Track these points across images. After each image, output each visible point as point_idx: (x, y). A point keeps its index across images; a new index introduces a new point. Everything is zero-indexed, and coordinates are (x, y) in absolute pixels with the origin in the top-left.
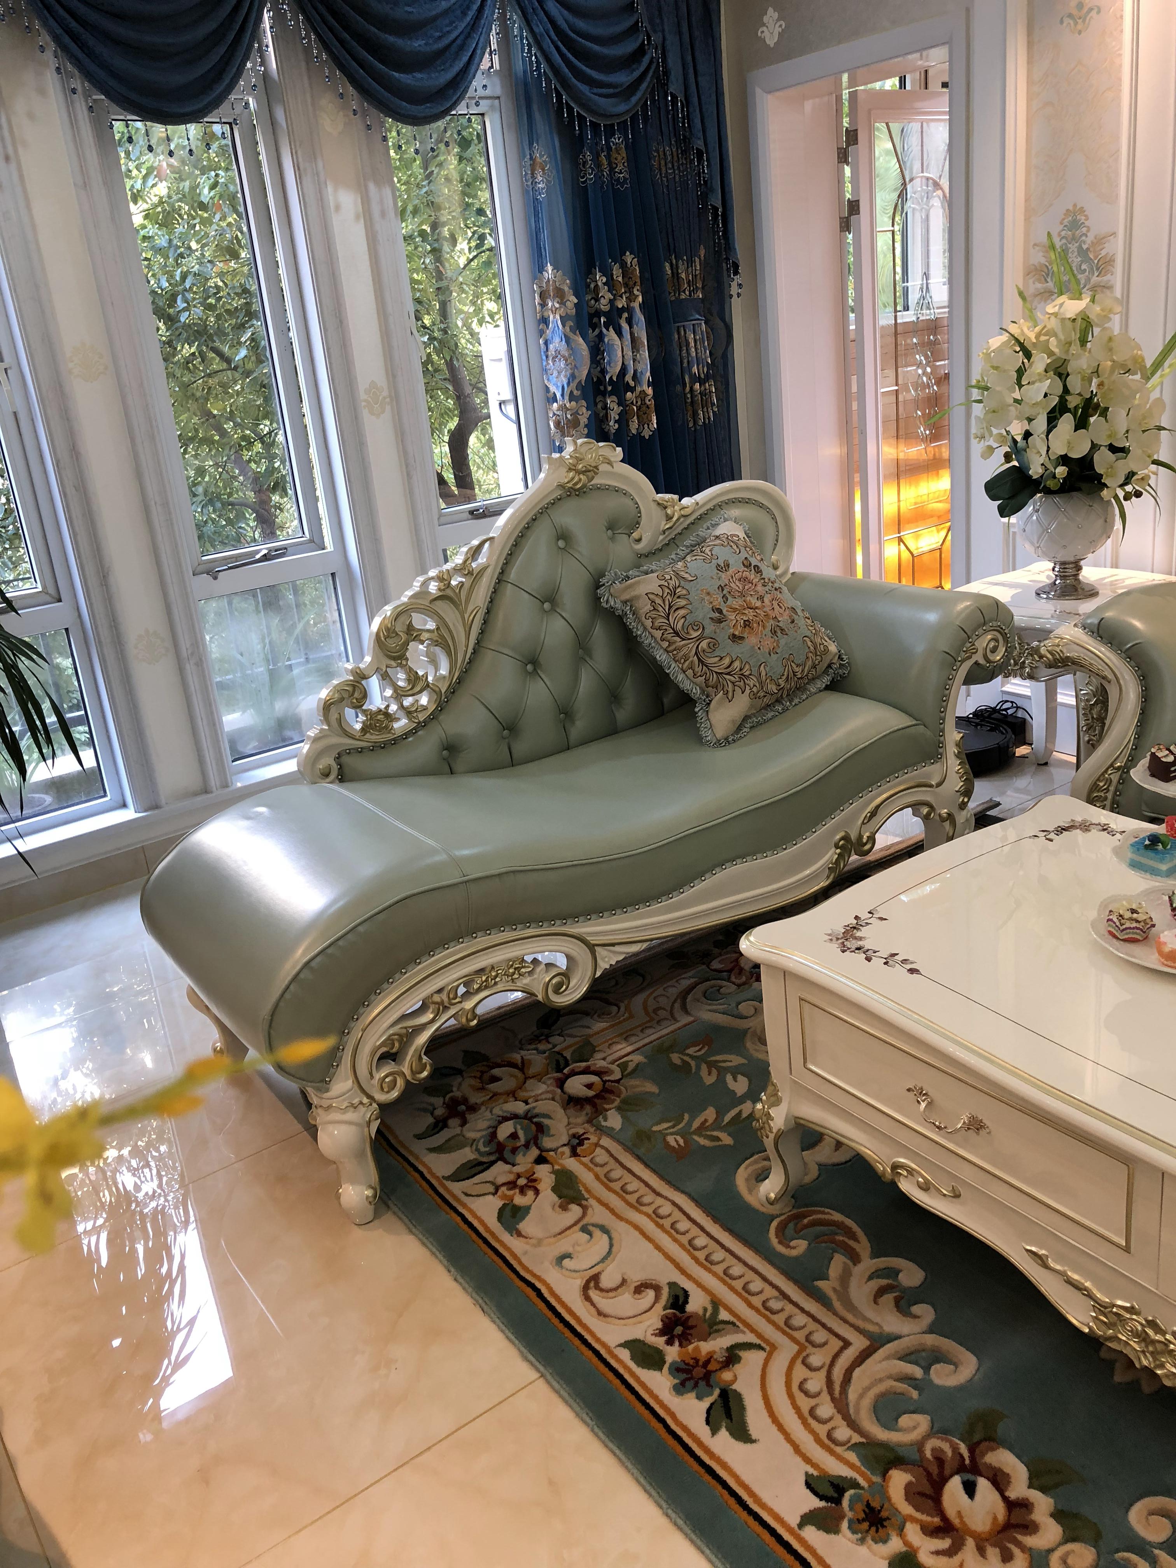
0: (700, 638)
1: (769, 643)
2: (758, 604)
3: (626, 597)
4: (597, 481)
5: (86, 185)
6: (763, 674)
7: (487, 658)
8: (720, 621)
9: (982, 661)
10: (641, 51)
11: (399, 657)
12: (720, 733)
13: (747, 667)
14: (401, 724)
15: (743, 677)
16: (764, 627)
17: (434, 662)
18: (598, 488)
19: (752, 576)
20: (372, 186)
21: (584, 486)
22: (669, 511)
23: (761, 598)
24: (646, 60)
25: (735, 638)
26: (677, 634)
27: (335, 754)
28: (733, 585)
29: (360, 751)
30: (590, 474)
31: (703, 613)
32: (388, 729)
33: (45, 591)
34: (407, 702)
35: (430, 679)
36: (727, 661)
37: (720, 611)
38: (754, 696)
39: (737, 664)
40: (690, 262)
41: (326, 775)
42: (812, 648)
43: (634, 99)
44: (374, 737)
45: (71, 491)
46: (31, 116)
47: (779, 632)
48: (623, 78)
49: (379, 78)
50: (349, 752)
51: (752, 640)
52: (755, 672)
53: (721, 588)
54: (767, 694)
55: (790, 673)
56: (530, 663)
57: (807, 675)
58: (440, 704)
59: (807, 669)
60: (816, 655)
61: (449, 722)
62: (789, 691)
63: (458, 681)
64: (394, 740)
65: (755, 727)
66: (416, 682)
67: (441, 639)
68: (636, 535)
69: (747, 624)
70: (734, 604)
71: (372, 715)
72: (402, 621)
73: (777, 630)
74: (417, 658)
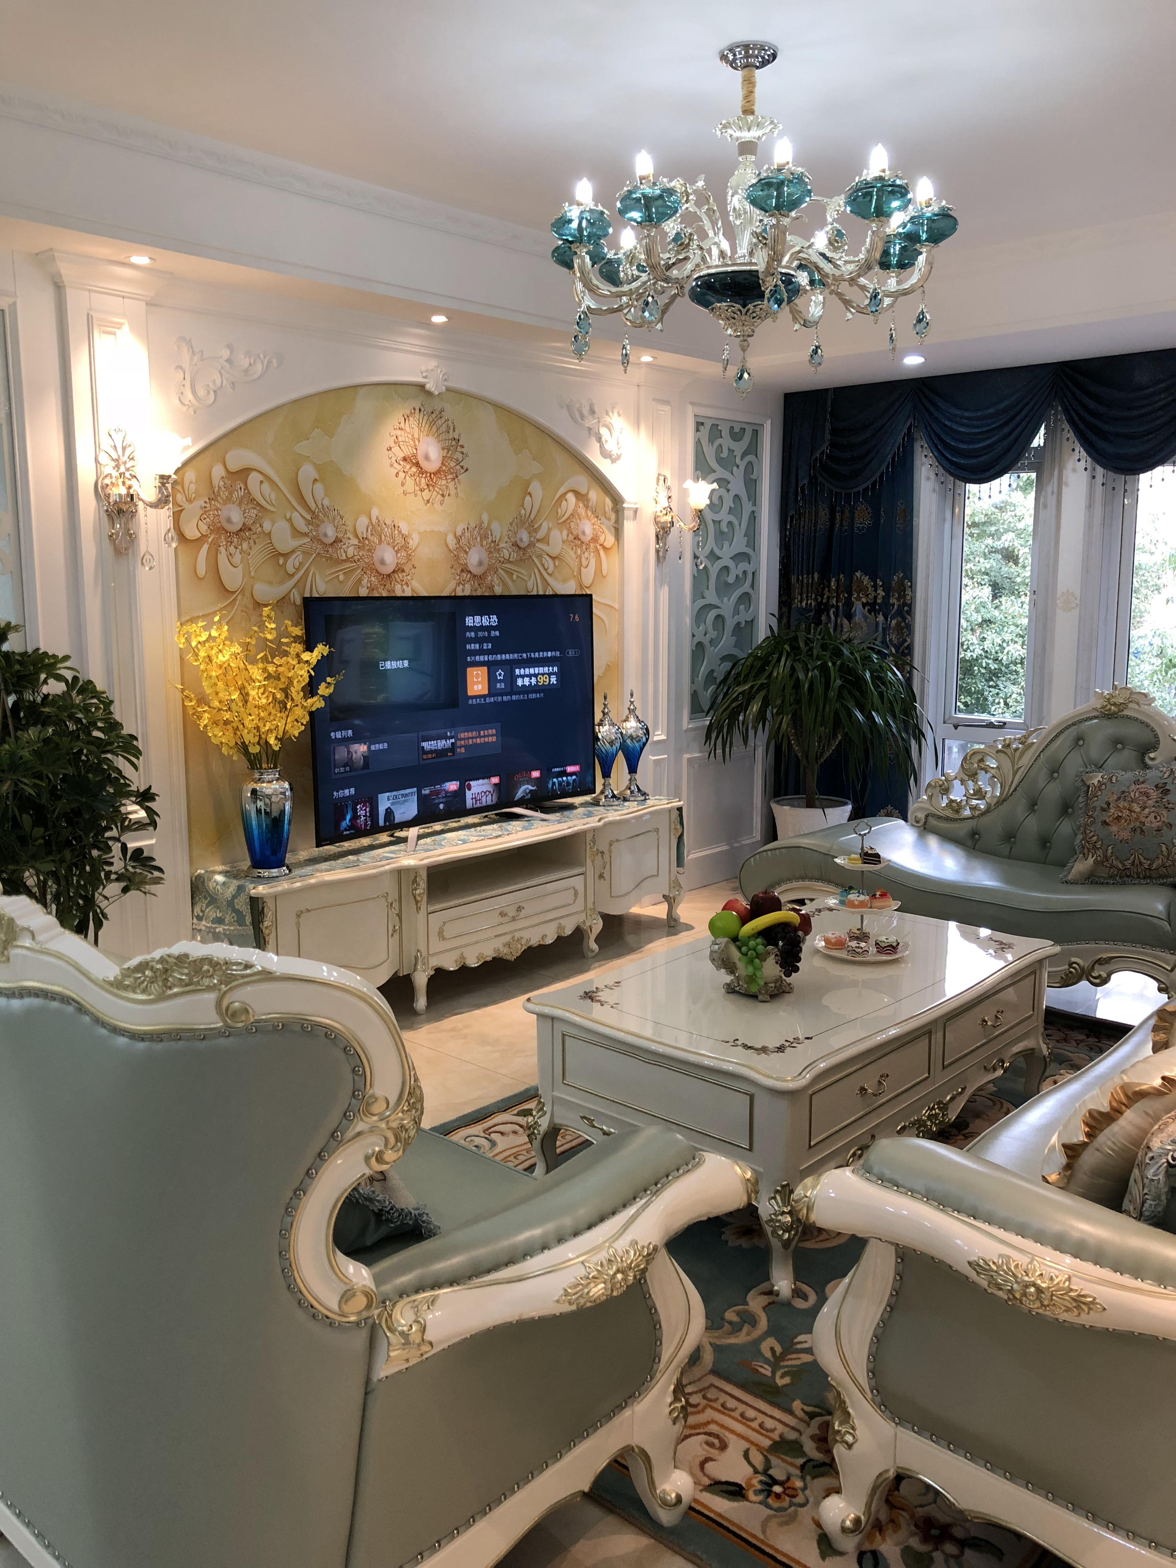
0: (1090, 817)
1: (1125, 835)
2: (1138, 810)
3: (1087, 782)
4: (1126, 712)
6: (1110, 851)
7: (1017, 793)
11: (973, 776)
12: (1070, 877)
14: (967, 812)
15: (1095, 847)
17: (992, 785)
18: (1129, 718)
19: (1154, 795)
21: (1115, 713)
23: (1144, 808)
25: (1105, 823)
26: (1088, 811)
28: (1132, 795)
29: (940, 818)
30: (1121, 708)
31: (1099, 803)
32: (957, 811)
34: (974, 802)
35: (988, 795)
36: (1092, 834)
37: (1108, 804)
38: (1098, 862)
39: (1095, 838)
42: (1165, 853)
44: (949, 813)
47: (1138, 831)
50: (934, 815)
51: (1115, 828)
52: (1104, 848)
53: (1124, 792)
54: (1112, 866)
55: (1137, 862)
56: (1033, 805)
57: (1156, 869)
58: (988, 811)
59: (1154, 866)
60: (1168, 859)
61: (986, 819)
62: (1138, 874)
63: (1001, 801)
64: (960, 819)
65: (1097, 883)
66: (979, 794)
67: (997, 776)
68: (1152, 755)
69: (1119, 818)
70: (1122, 804)
71: (952, 801)
72: (979, 757)
73: (1140, 830)
74: (983, 782)
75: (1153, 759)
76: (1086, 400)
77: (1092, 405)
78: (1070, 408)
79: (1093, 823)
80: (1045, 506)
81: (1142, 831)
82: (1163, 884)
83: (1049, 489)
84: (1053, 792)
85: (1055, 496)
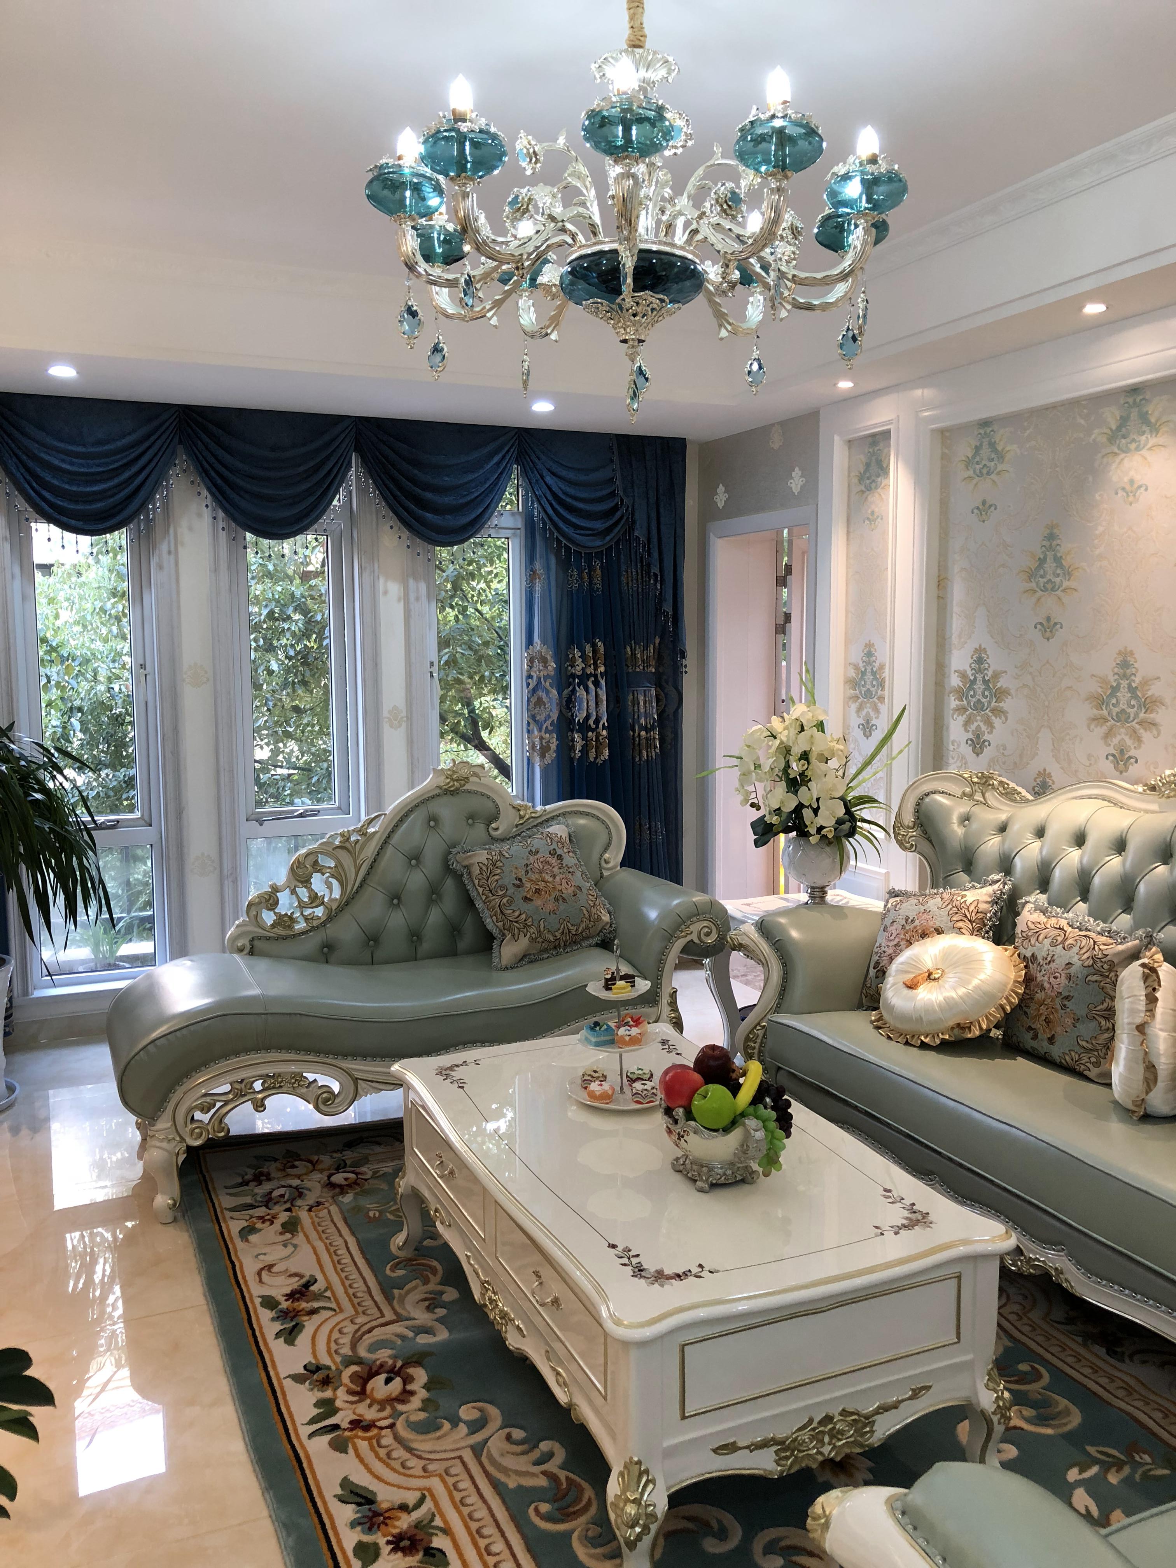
0: (504, 896)
1: (551, 906)
2: (551, 879)
3: (466, 863)
4: (467, 787)
5: (216, 570)
6: (542, 926)
7: (368, 891)
8: (519, 887)
9: (697, 941)
10: (616, 508)
11: (306, 882)
12: (504, 962)
13: (530, 920)
14: (301, 926)
15: (526, 926)
16: (549, 895)
17: (329, 886)
18: (469, 792)
19: (554, 861)
20: (411, 582)
21: (457, 789)
22: (522, 813)
23: (554, 877)
24: (618, 515)
25: (526, 899)
26: (491, 891)
27: (250, 937)
28: (536, 865)
29: (268, 939)
30: (463, 782)
31: (509, 880)
32: (290, 927)
33: (142, 818)
34: (307, 912)
35: (326, 900)
36: (517, 914)
37: (520, 880)
38: (533, 940)
39: (523, 916)
40: (646, 647)
41: (240, 950)
42: (587, 915)
43: (608, 538)
44: (280, 931)
45: (169, 755)
46: (190, 529)
48: (599, 525)
49: (418, 519)
50: (260, 938)
51: (538, 902)
52: (536, 923)
53: (527, 865)
54: (545, 940)
55: (566, 931)
56: (395, 898)
57: (581, 933)
58: (331, 917)
59: (580, 930)
60: (588, 921)
61: (332, 930)
62: (567, 942)
63: (346, 903)
64: (294, 935)
65: (531, 962)
66: (315, 898)
67: (338, 874)
68: (493, 825)
69: (538, 891)
70: (532, 877)
71: (280, 917)
72: (312, 859)
73: (560, 899)
74: (318, 883)
75: (496, 829)
76: (220, 452)
79: (510, 903)
80: (160, 567)
81: (564, 899)
82: (590, 946)
83: (164, 547)
84: (416, 881)
85: (172, 557)
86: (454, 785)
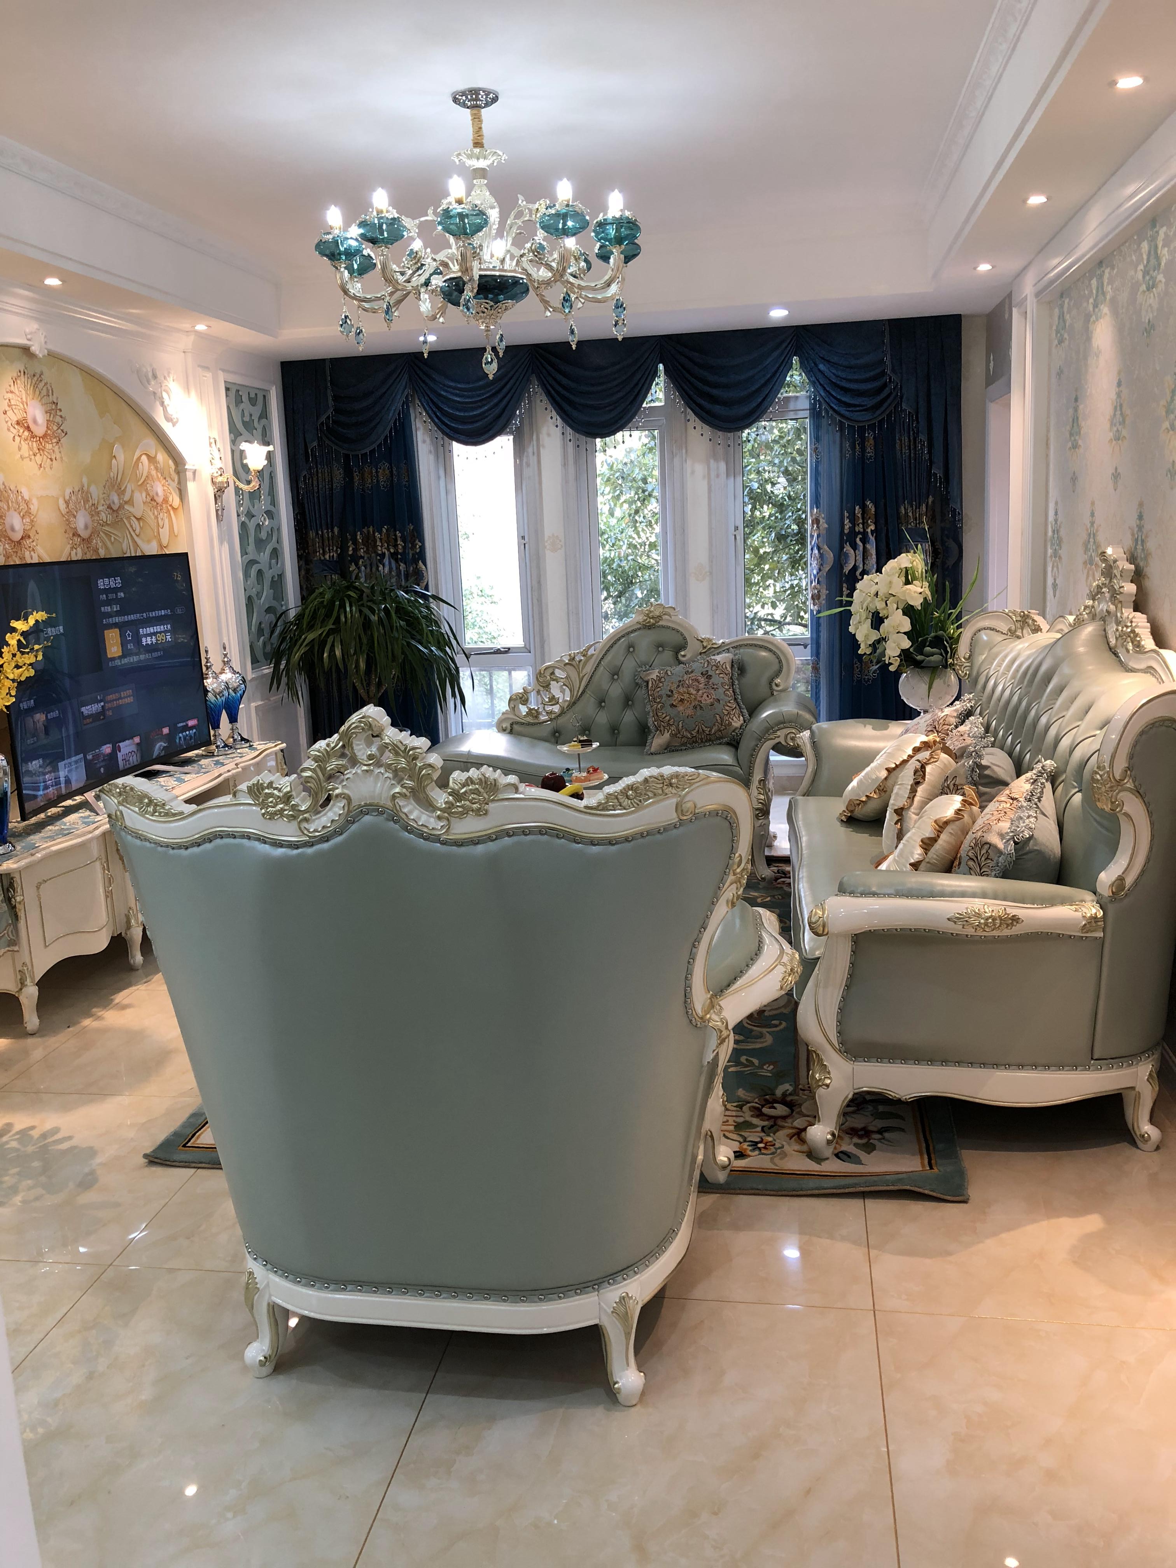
0: (659, 703)
1: (690, 712)
2: (694, 692)
3: (646, 679)
4: (661, 623)
5: (565, 464)
6: (681, 725)
7: (587, 695)
8: (670, 696)
9: (783, 743)
10: (885, 385)
11: (547, 687)
12: (653, 750)
13: (673, 720)
14: (543, 717)
15: (669, 725)
16: (691, 704)
17: (563, 692)
18: (663, 627)
19: (702, 680)
21: (654, 624)
22: (705, 644)
23: (698, 690)
25: (672, 705)
26: (654, 699)
27: (511, 722)
28: (687, 682)
29: (523, 724)
30: (658, 620)
31: (664, 691)
32: (537, 717)
33: (525, 647)
34: (549, 708)
35: (560, 701)
36: (664, 715)
37: (672, 692)
38: (672, 735)
39: (668, 718)
41: (504, 730)
42: (719, 721)
43: (878, 412)
44: (530, 719)
46: (549, 435)
47: (698, 708)
50: (517, 723)
51: (681, 708)
52: (676, 724)
53: (680, 681)
54: (683, 736)
55: (701, 730)
56: (601, 702)
57: (714, 734)
58: (562, 712)
59: (713, 731)
60: (722, 725)
61: (561, 721)
62: (702, 739)
63: (572, 704)
64: (539, 723)
65: (673, 751)
66: (553, 700)
67: (568, 683)
68: (683, 653)
69: (682, 700)
70: (681, 690)
71: (530, 710)
72: (550, 671)
73: (698, 707)
74: (555, 689)
75: (684, 656)
76: (559, 377)
77: (565, 381)
78: (546, 382)
79: (662, 707)
80: (528, 465)
81: (701, 707)
82: (720, 744)
83: (530, 450)
84: (616, 691)
85: (535, 457)
86: (649, 622)
